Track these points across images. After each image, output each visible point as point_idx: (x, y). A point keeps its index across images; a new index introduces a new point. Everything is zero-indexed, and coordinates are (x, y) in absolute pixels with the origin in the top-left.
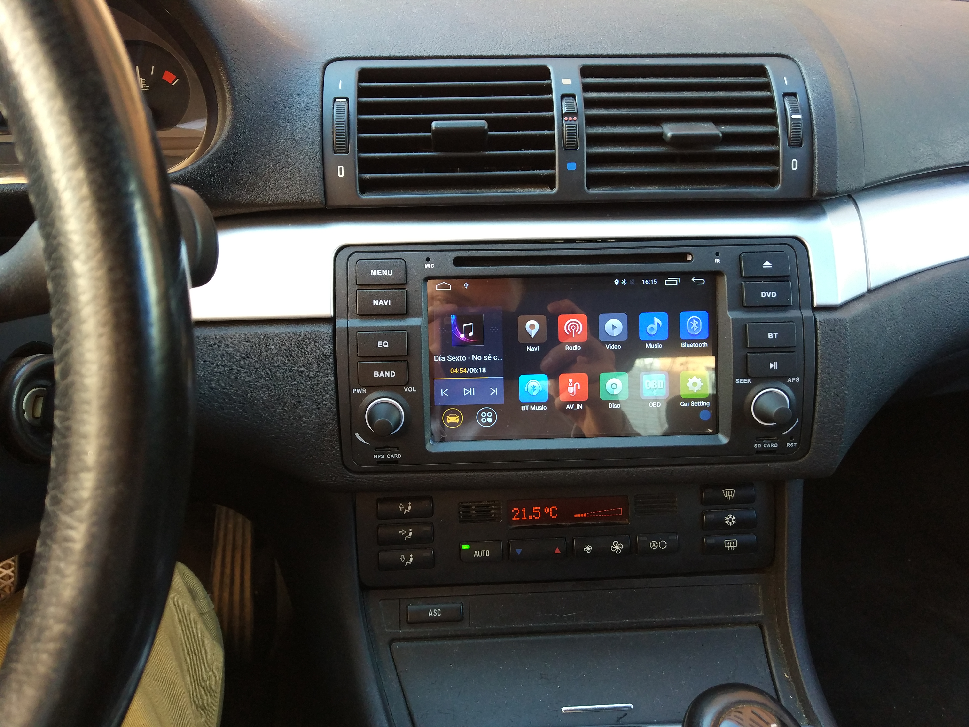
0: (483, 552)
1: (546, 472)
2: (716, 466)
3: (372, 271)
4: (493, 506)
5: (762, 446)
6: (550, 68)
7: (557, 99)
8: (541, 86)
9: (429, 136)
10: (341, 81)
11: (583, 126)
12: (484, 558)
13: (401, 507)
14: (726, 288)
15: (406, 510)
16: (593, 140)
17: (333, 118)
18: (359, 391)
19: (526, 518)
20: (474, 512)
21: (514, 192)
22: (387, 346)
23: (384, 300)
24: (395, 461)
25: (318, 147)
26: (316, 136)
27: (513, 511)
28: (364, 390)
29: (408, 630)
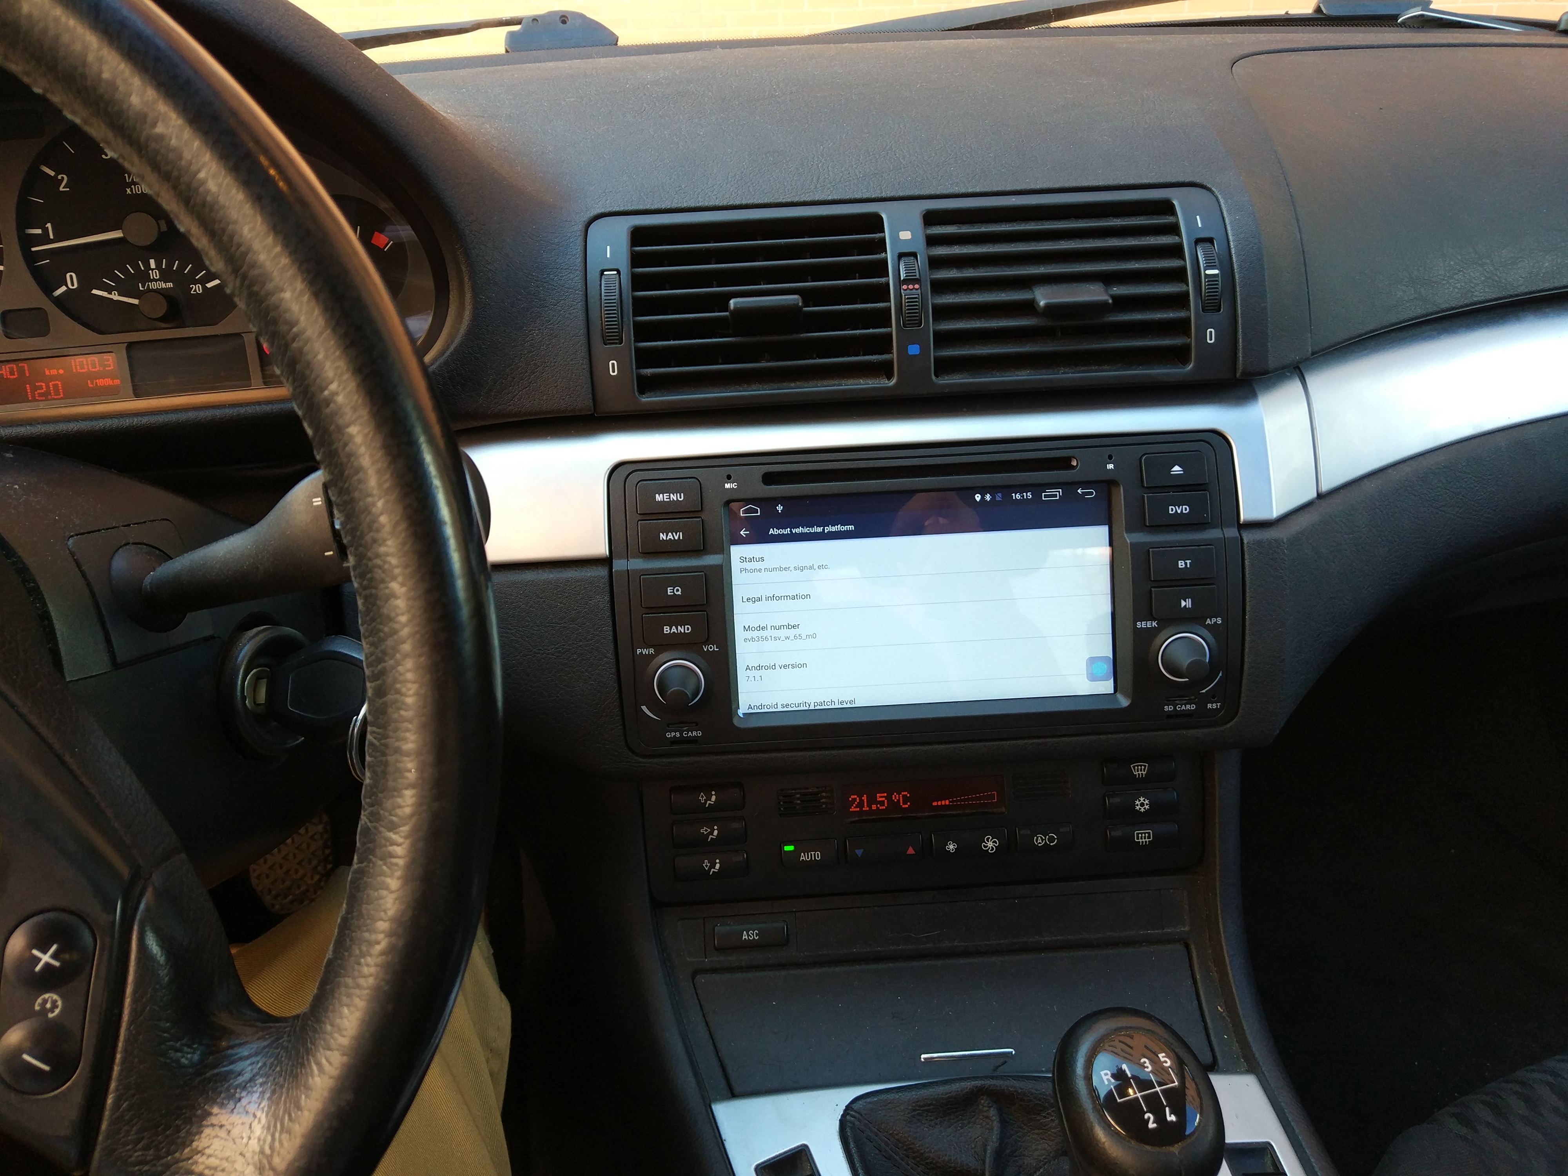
0: (811, 854)
1: (890, 749)
2: (1115, 736)
3: (657, 495)
4: (824, 794)
5: (1175, 708)
6: (884, 216)
7: (892, 260)
8: (872, 241)
9: (727, 316)
10: (608, 247)
11: (928, 296)
12: (813, 863)
13: (702, 798)
14: (1123, 503)
15: (708, 802)
16: (941, 313)
17: (601, 299)
18: (645, 651)
19: (868, 809)
20: (799, 802)
21: (838, 385)
22: (679, 593)
23: (674, 534)
24: (694, 740)
25: (583, 339)
26: (581, 323)
27: (850, 799)
28: (652, 651)
29: (715, 959)
